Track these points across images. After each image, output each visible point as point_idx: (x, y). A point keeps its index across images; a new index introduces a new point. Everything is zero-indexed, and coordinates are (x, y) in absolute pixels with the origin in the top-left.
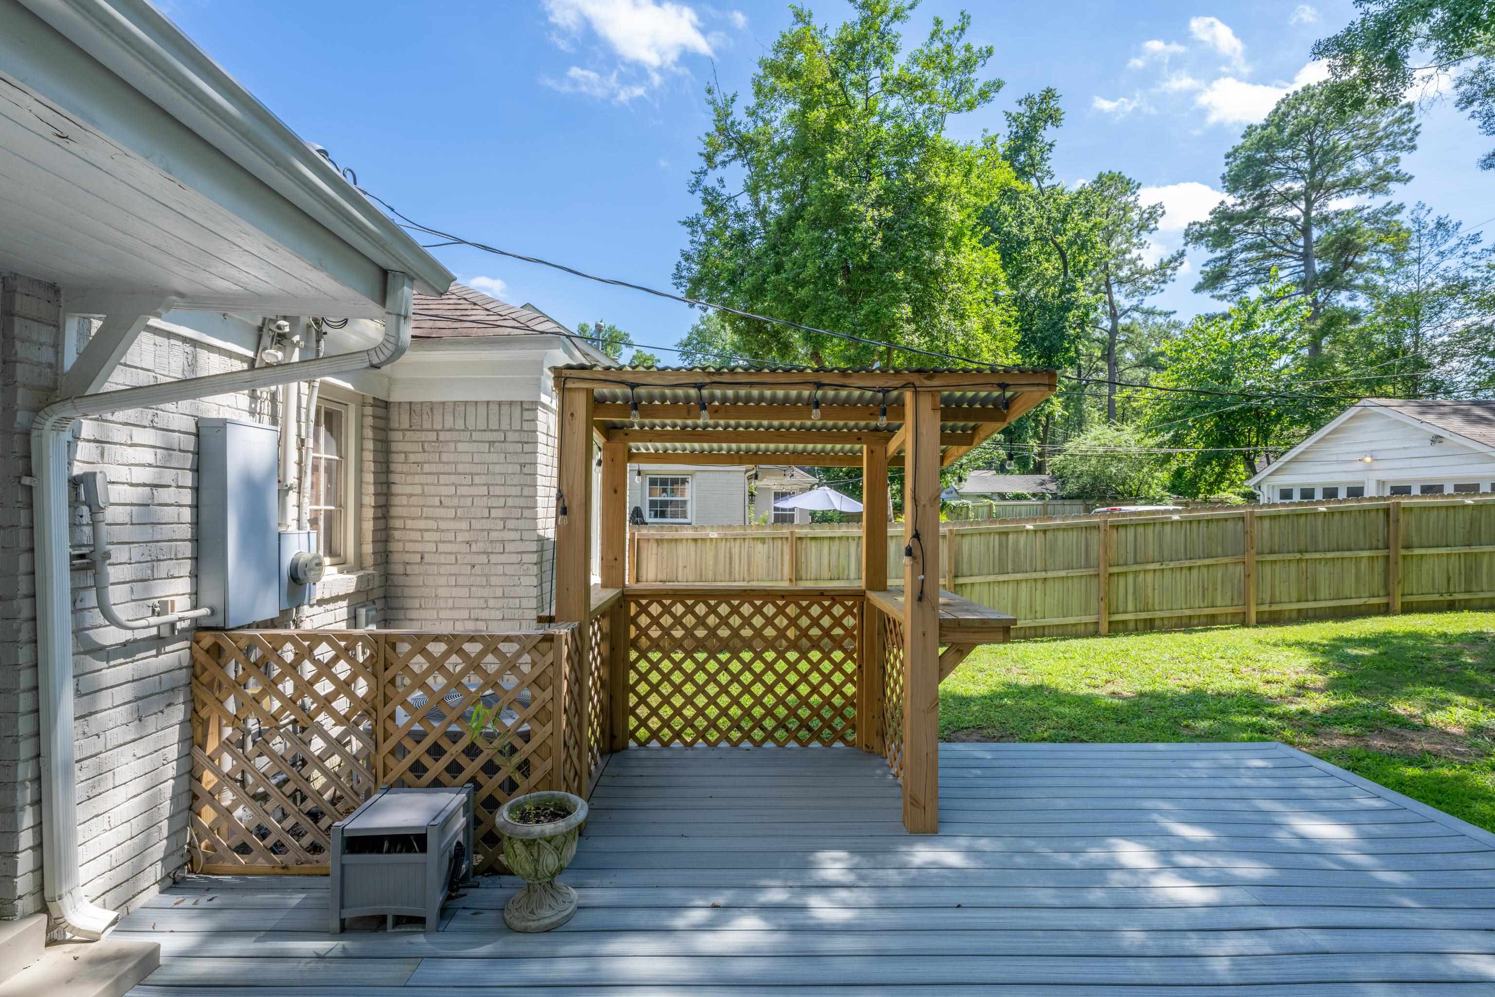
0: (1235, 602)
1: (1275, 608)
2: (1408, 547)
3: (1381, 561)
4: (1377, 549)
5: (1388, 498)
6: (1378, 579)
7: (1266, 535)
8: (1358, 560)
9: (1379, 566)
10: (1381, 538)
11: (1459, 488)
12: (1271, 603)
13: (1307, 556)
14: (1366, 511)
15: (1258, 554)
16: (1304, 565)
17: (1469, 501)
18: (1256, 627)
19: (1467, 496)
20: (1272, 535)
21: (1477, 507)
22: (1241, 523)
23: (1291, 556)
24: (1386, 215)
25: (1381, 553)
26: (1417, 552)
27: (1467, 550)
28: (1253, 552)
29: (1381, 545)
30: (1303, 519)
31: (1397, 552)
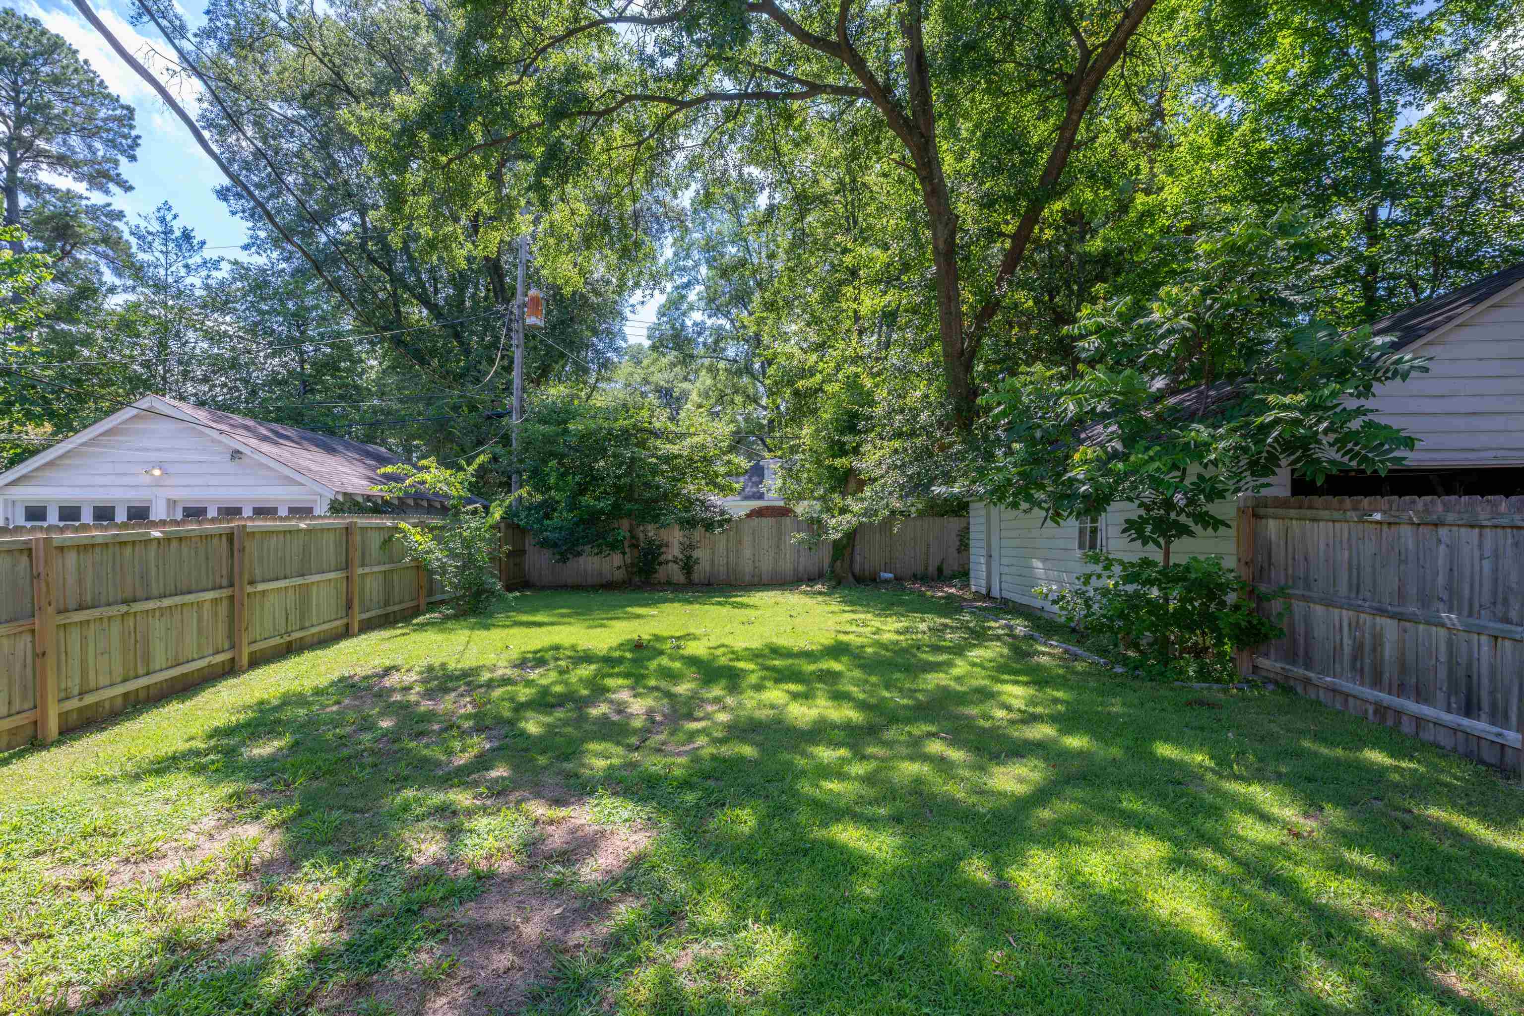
0: (17, 706)
1: (90, 699)
2: (252, 583)
3: (225, 603)
4: (221, 587)
5: (182, 522)
6: (222, 629)
7: (71, 580)
8: (200, 604)
9: (223, 610)
10: (224, 573)
11: (292, 510)
12: (81, 694)
13: (138, 607)
14: (207, 537)
15: (59, 612)
16: (132, 619)
17: (302, 526)
18: (59, 743)
19: (300, 519)
20: (80, 581)
21: (309, 531)
22: (24, 559)
23: (114, 611)
24: (106, 216)
25: (225, 593)
26: (261, 587)
27: (299, 581)
28: (50, 610)
29: (225, 582)
30: (128, 551)
31: (242, 589)
